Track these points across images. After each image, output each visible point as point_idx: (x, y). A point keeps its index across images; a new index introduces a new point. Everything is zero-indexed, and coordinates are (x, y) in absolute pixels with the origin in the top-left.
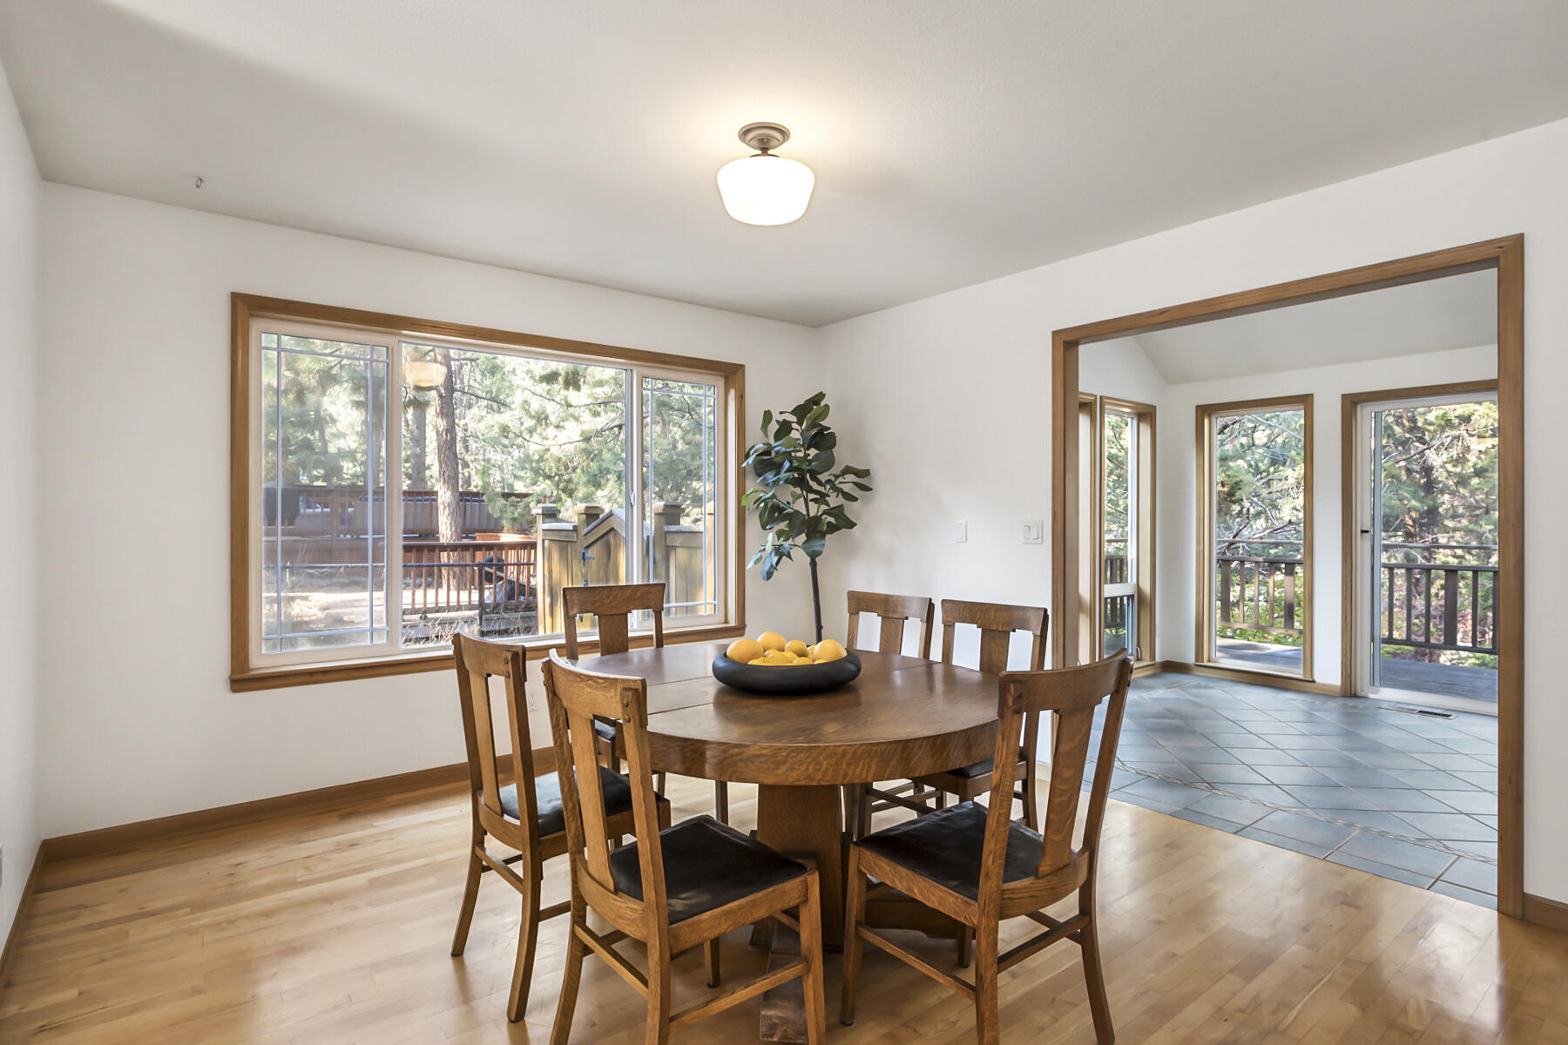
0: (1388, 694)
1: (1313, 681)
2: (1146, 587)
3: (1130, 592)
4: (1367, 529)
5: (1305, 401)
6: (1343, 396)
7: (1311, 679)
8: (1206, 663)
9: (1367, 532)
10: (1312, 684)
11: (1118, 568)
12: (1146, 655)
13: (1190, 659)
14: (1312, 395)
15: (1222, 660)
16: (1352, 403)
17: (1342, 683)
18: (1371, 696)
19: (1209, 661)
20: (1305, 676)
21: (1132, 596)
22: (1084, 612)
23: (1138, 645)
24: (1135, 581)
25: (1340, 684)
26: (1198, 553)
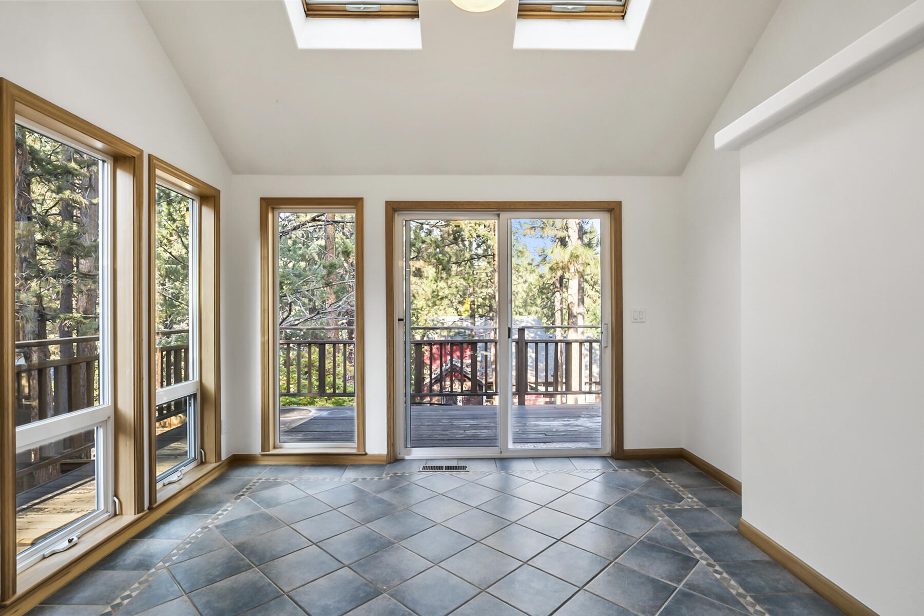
0: (418, 453)
1: (366, 454)
2: (210, 383)
3: (191, 391)
4: (402, 318)
5: (356, 203)
6: (387, 202)
7: (364, 453)
8: (272, 452)
9: (402, 320)
10: (365, 457)
11: (183, 359)
12: (211, 456)
13: (257, 449)
14: (363, 198)
15: (286, 445)
16: (394, 208)
17: (388, 452)
18: (407, 457)
19: (274, 448)
20: (358, 451)
21: (195, 395)
22: (125, 433)
23: (202, 447)
24: (197, 378)
25: (386, 453)
26: (263, 344)
